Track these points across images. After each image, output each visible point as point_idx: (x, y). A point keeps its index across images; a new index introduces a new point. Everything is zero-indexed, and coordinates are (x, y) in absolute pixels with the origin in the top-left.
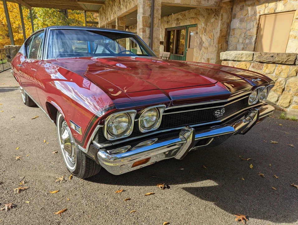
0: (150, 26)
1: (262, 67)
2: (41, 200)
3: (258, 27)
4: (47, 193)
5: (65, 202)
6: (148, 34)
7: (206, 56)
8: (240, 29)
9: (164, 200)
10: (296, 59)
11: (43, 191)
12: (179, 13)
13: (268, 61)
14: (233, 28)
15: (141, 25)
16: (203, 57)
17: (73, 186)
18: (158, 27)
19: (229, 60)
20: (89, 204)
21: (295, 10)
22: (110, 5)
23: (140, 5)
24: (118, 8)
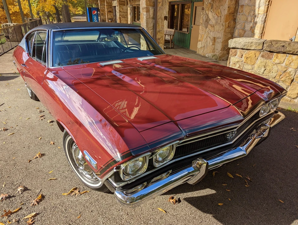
0: (154, 5)
1: (272, 56)
2: (60, 217)
3: (269, 4)
4: (65, 210)
5: (82, 220)
6: (152, 14)
7: (212, 35)
8: (249, 6)
9: (176, 217)
11: (60, 207)
13: (278, 50)
14: (242, 4)
15: (144, 4)
16: (209, 36)
17: (89, 201)
18: (162, 6)
19: (237, 48)
20: (106, 222)
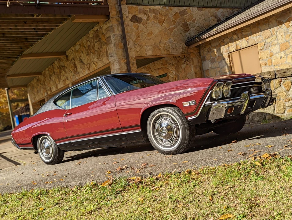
3: (230, 63)
8: (214, 69)
10: (275, 74)
12: (142, 67)
14: (207, 68)
21: (258, 44)
22: (56, 73)
23: (113, 62)
24: (73, 73)
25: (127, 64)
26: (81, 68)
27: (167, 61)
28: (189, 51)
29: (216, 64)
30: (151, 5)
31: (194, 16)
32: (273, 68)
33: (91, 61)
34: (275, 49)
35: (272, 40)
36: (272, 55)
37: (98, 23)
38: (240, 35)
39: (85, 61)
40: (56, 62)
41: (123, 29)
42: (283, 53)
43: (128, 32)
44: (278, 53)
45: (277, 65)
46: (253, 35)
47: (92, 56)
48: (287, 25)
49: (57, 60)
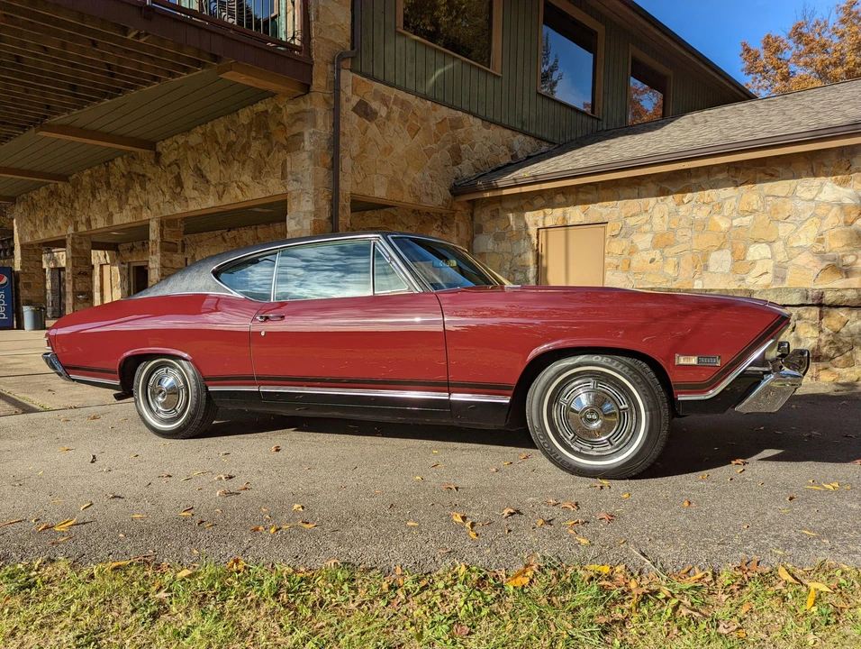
3: (537, 250)
8: (498, 254)
14: (481, 251)
21: (606, 223)
22: (113, 187)
23: (299, 195)
24: (168, 197)
25: (332, 205)
26: (194, 189)
27: (394, 216)
28: (454, 207)
29: (505, 245)
30: (399, 88)
31: (474, 135)
32: (630, 277)
33: (230, 179)
34: (643, 241)
35: (639, 223)
36: (633, 250)
37: (273, 95)
38: (572, 198)
39: (213, 177)
40: (119, 159)
41: (336, 125)
42: (658, 251)
43: (344, 134)
44: (647, 250)
45: (640, 274)
46: (600, 204)
47: (235, 169)
48: (677, 200)
49: (125, 157)
